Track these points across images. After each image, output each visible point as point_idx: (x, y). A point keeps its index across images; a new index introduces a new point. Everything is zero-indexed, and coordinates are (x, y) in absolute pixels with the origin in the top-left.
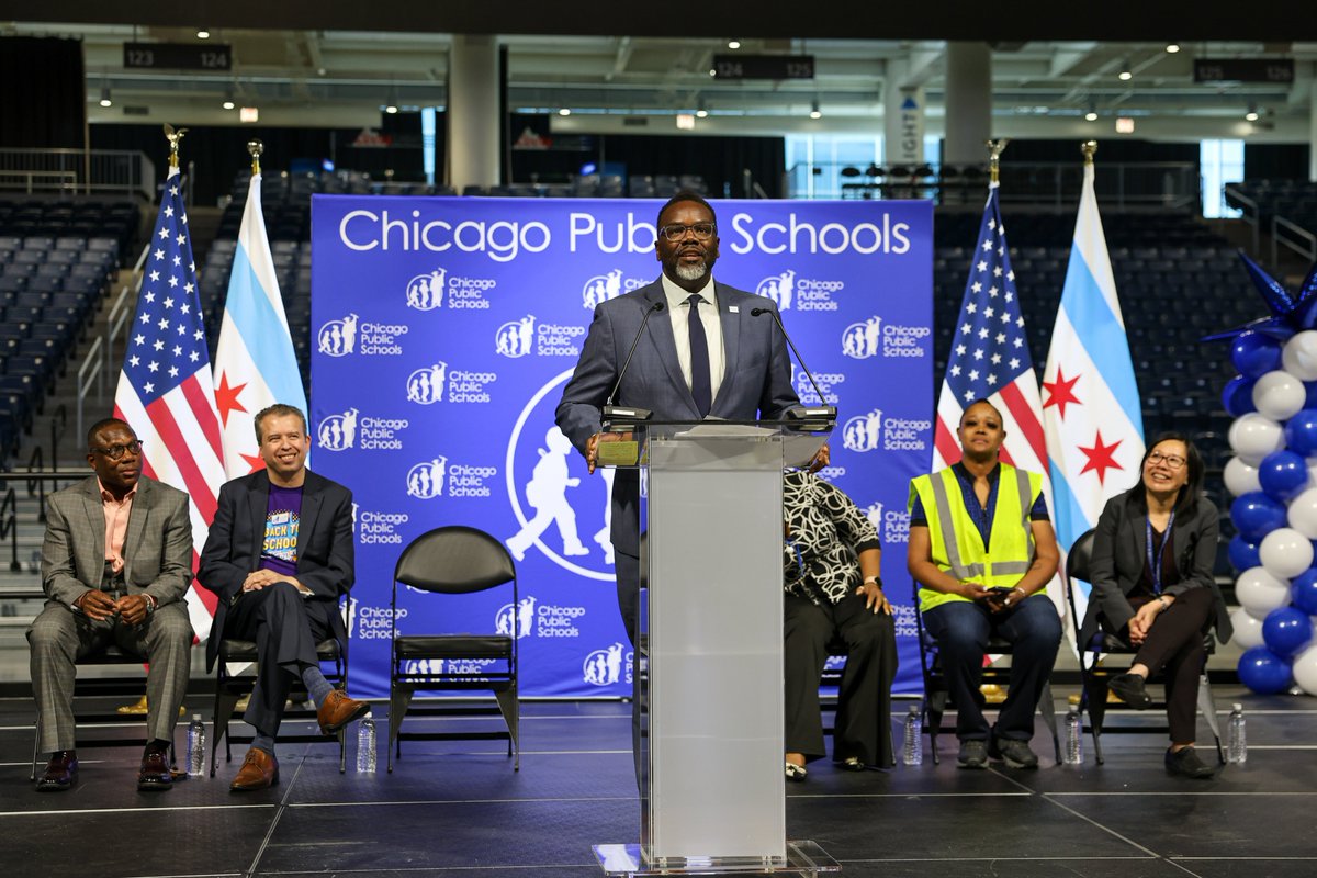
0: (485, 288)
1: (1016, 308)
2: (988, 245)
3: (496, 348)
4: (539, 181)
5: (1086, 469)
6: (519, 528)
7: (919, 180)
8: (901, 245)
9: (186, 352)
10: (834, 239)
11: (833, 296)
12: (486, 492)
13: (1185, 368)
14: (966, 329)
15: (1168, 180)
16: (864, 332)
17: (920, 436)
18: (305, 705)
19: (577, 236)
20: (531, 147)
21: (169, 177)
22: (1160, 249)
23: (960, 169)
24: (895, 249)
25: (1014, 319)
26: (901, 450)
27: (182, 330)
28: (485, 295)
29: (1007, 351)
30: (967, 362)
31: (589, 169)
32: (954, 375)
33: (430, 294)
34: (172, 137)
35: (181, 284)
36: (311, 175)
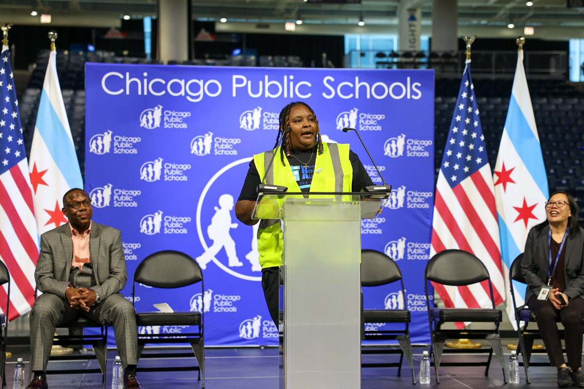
0: (185, 116)
1: (480, 130)
2: (464, 95)
3: (191, 150)
4: (210, 58)
5: (518, 219)
6: (203, 251)
7: (418, 60)
8: (416, 94)
9: (13, 151)
10: (380, 91)
11: (379, 123)
12: (185, 231)
13: (562, 164)
14: (452, 141)
15: (553, 61)
16: (396, 143)
17: (427, 200)
18: (81, 351)
19: (237, 88)
20: (205, 39)
21: (3, 51)
22: (548, 99)
23: (440, 54)
24: (414, 97)
25: (479, 136)
26: (416, 208)
27: (10, 139)
28: (185, 120)
29: (475, 154)
30: (453, 160)
31: (237, 52)
32: (446, 167)
33: (153, 120)
34: (4, 29)
35: (10, 112)
36: (81, 53)
